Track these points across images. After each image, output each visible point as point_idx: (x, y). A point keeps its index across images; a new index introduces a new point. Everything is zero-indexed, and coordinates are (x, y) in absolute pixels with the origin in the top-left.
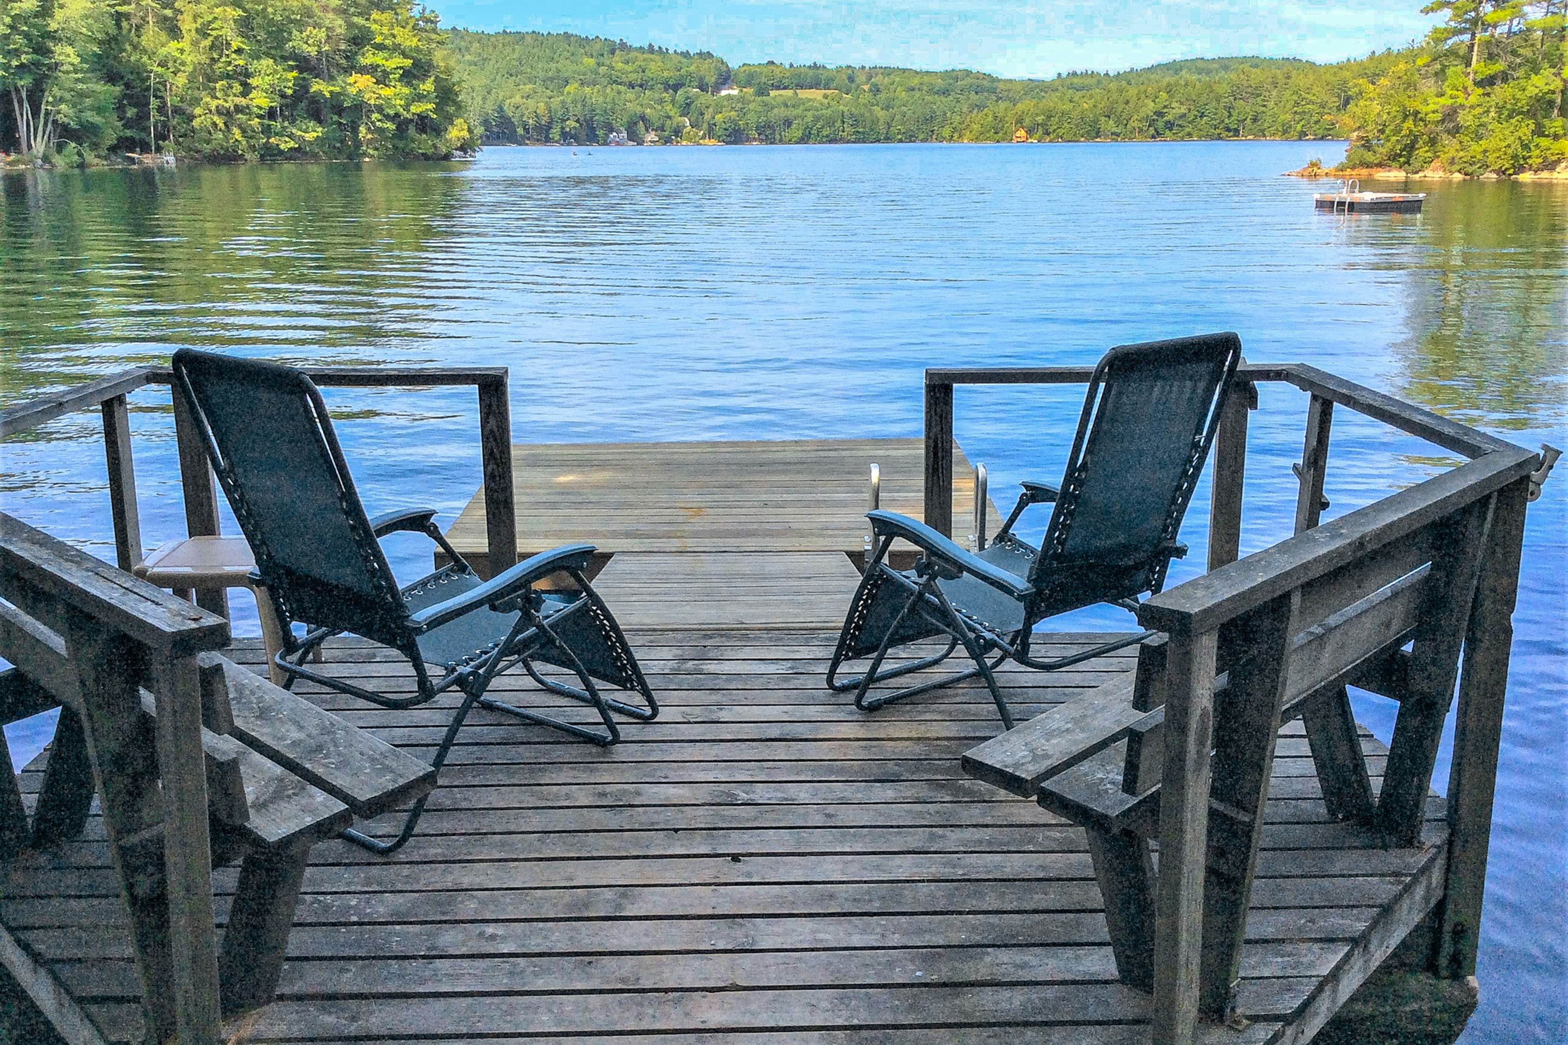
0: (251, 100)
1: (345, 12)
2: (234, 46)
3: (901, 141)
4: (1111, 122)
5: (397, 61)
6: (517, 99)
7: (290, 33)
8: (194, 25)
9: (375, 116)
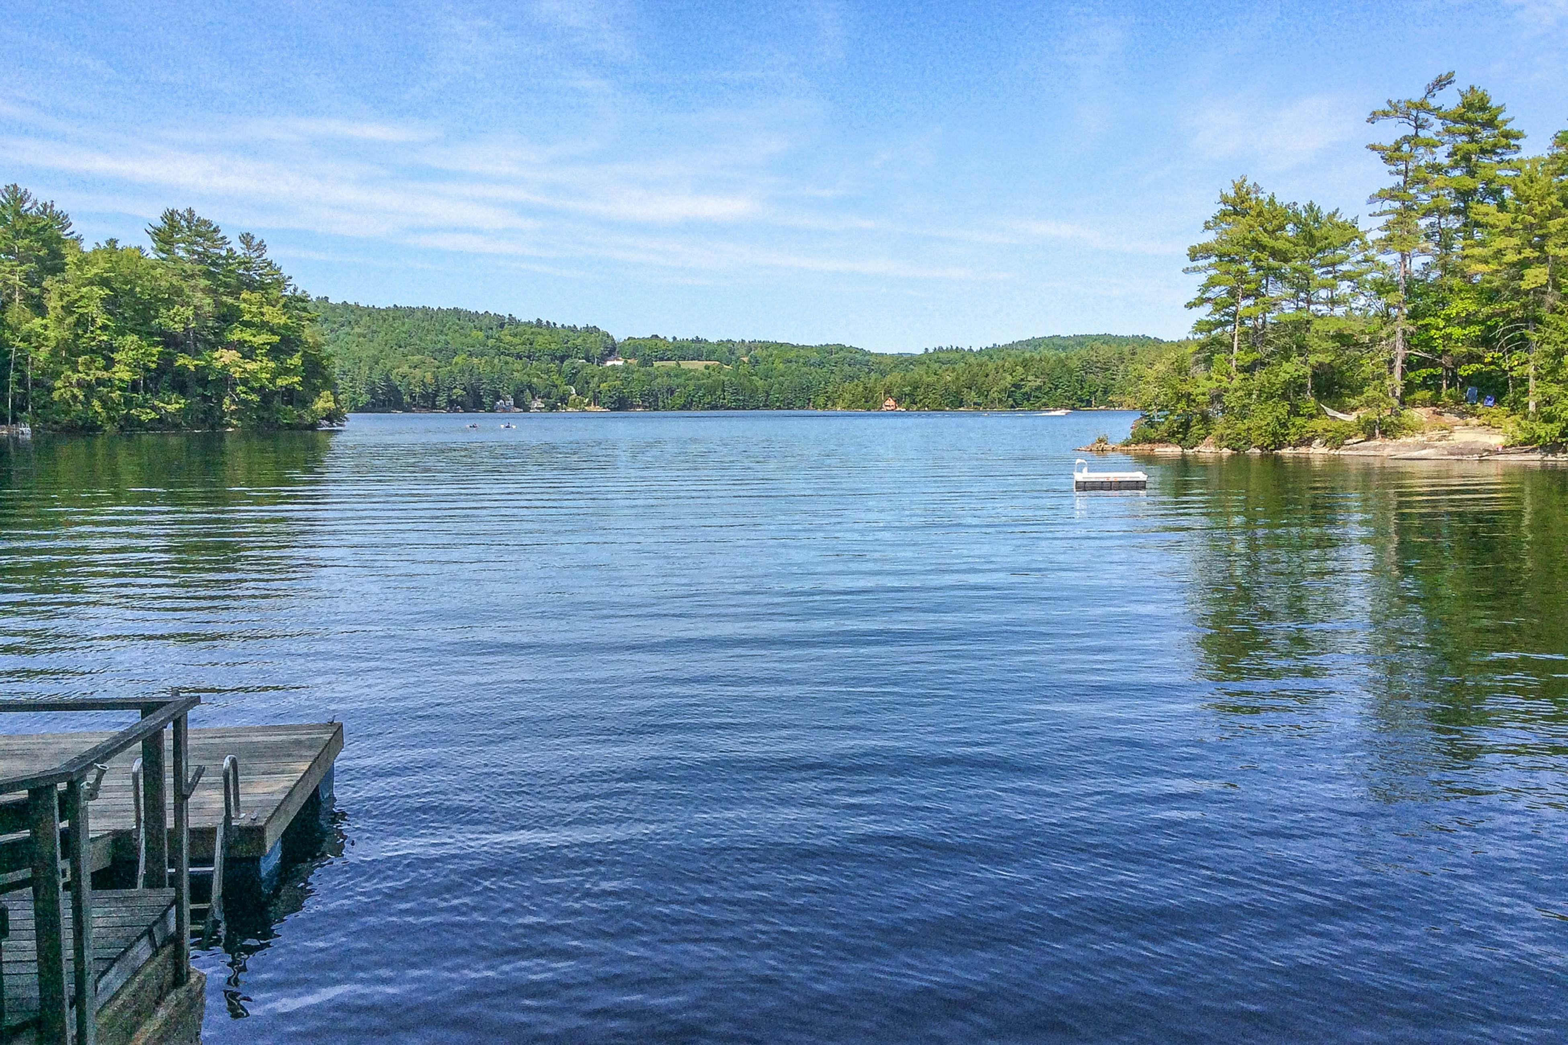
0: (114, 373)
1: (215, 291)
2: (99, 322)
3: (779, 408)
4: (973, 393)
5: (264, 338)
6: (405, 369)
7: (157, 311)
8: (60, 303)
9: (239, 388)
